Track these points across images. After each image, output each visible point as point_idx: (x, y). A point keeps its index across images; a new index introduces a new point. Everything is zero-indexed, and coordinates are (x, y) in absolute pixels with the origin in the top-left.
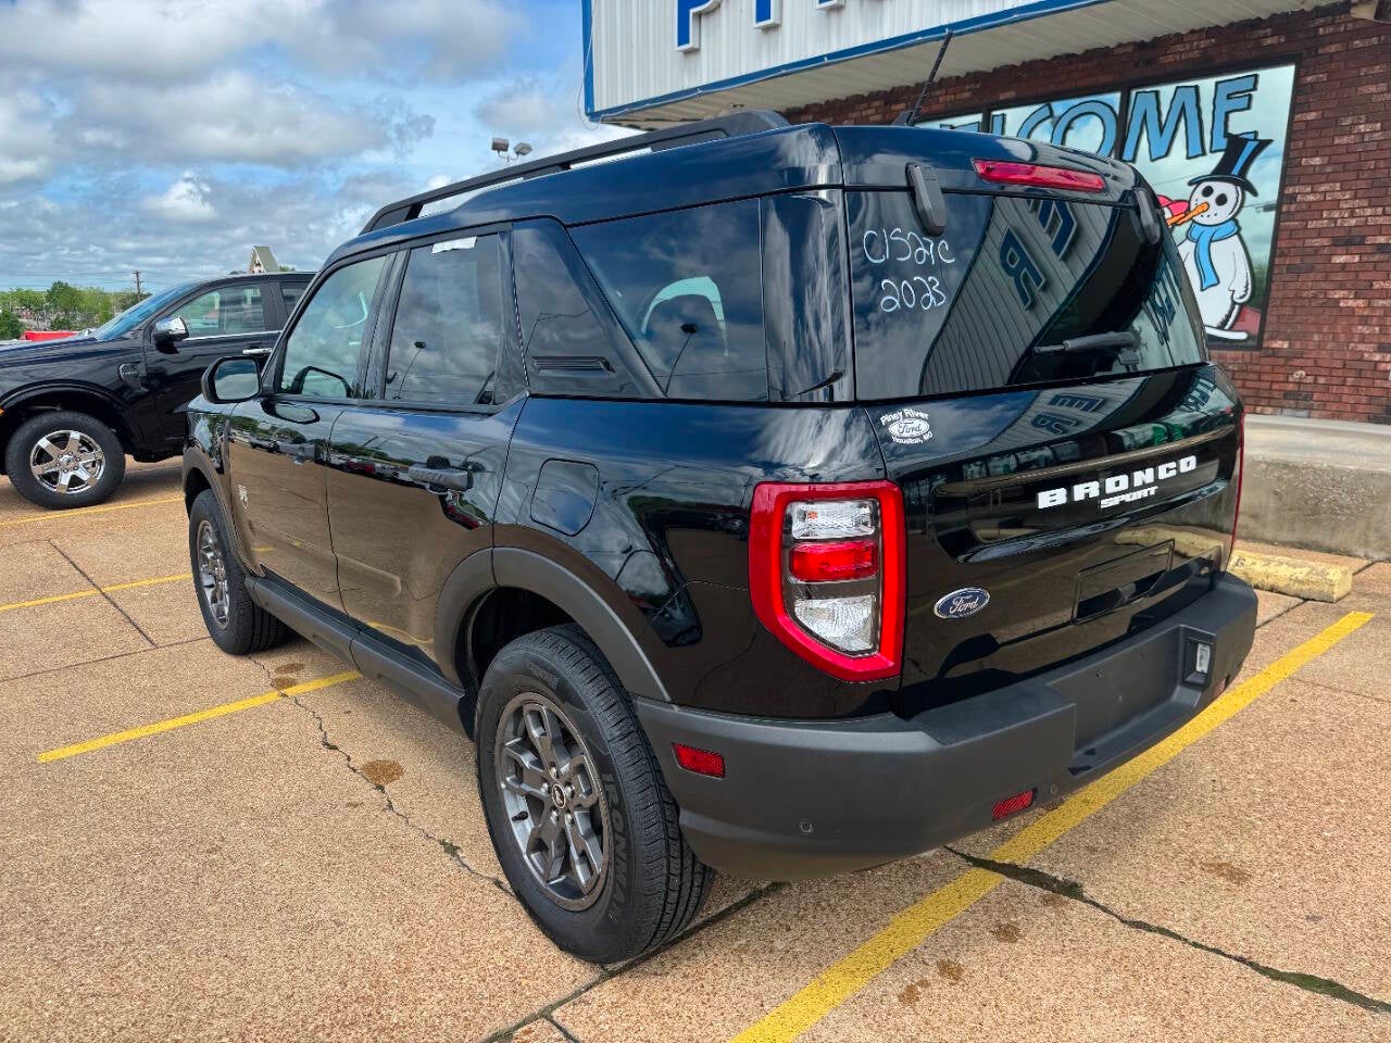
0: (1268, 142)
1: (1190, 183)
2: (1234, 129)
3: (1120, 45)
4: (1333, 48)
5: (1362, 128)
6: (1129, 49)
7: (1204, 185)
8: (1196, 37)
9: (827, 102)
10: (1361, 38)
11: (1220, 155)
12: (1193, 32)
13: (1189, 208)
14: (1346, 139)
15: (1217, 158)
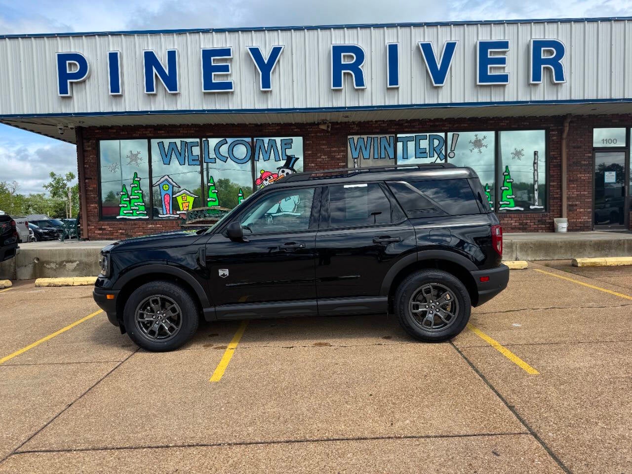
0: (298, 158)
1: (278, 169)
2: (288, 154)
3: (250, 124)
4: (313, 135)
5: (323, 157)
6: (253, 126)
7: (282, 169)
8: (274, 125)
9: (104, 126)
10: (320, 133)
11: (285, 161)
12: (273, 124)
13: (278, 176)
14: (319, 160)
15: (285, 162)
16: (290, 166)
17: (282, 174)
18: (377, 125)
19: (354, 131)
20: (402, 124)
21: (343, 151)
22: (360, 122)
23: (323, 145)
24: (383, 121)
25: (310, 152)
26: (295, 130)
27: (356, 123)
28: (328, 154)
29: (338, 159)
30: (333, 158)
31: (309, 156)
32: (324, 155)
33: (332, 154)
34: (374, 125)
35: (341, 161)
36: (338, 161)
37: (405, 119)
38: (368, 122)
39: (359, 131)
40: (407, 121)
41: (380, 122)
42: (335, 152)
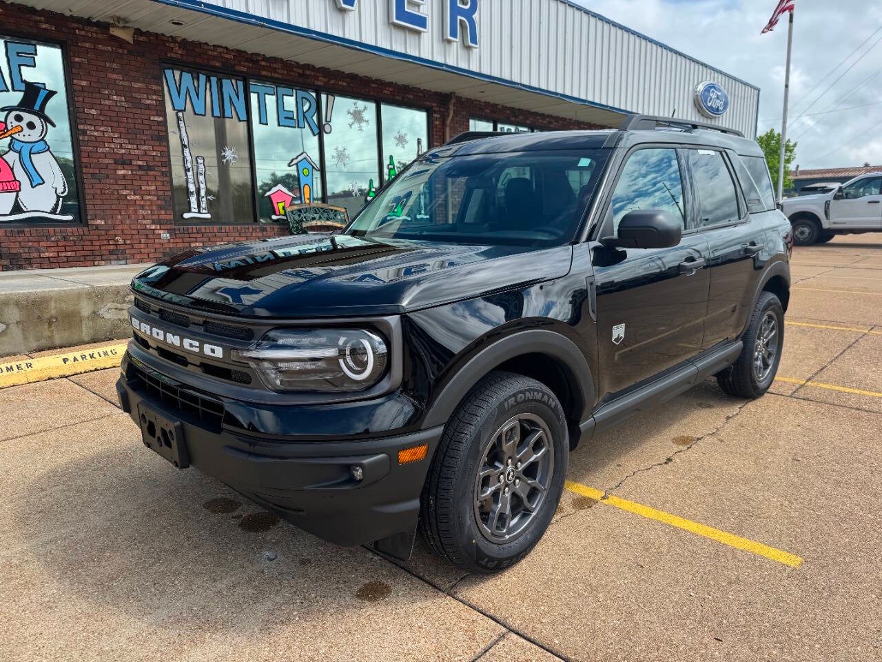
0: (54, 92)
1: (2, 110)
2: (27, 78)
4: (87, 45)
5: (115, 98)
14: (107, 102)
15: (20, 95)
16: (37, 107)
17: (16, 123)
18: (216, 53)
19: (174, 56)
20: (258, 61)
21: (155, 92)
22: (184, 40)
23: (114, 71)
24: (226, 48)
25: (84, 83)
26: (44, 26)
27: (179, 40)
28: (127, 93)
29: (148, 107)
30: (137, 104)
31: (82, 91)
32: (116, 95)
33: (136, 95)
34: (210, 53)
35: (154, 113)
36: (148, 112)
37: (262, 53)
38: (199, 44)
39: (185, 58)
40: (265, 59)
41: (222, 49)
42: (139, 90)
